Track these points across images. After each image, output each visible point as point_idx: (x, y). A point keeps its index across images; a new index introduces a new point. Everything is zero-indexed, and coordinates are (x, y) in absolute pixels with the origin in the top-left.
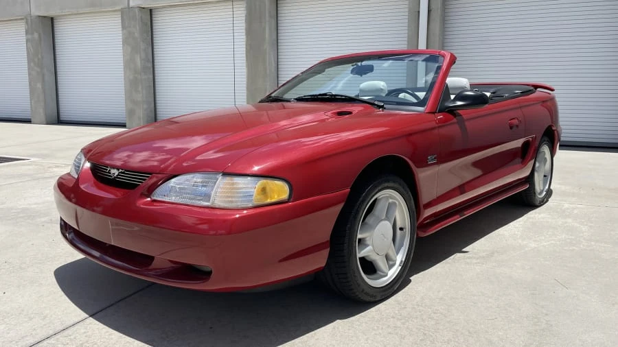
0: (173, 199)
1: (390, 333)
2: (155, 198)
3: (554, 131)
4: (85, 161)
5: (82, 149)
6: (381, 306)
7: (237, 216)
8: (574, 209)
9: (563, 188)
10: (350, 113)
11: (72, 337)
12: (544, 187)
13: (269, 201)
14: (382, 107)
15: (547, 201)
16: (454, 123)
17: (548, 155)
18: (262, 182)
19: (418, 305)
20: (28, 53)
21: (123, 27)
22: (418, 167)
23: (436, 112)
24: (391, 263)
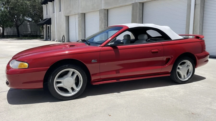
13: (22, 68)
14: (89, 44)
16: (112, 50)
23: (104, 46)
24: (75, 91)
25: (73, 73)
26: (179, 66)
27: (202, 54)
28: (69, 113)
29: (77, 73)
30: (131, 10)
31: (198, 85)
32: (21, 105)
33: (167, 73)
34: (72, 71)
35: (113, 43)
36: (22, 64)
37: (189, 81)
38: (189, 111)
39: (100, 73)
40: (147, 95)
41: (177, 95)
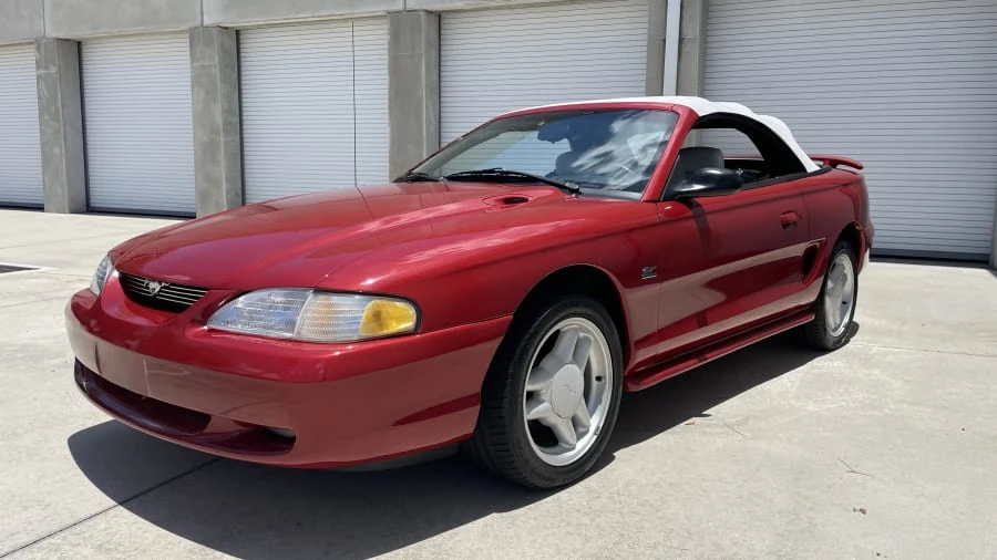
0: (239, 328)
1: (569, 533)
2: (213, 326)
3: (859, 232)
4: (112, 270)
5: (110, 252)
6: (563, 494)
7: (337, 353)
8: (886, 354)
9: (877, 322)
10: (525, 200)
11: (86, 535)
12: (842, 320)
13: (386, 331)
14: (577, 191)
15: (847, 341)
16: (689, 217)
17: (849, 270)
18: (374, 303)
19: (618, 494)
20: (40, 98)
21: (193, 59)
22: (626, 286)
23: (659, 200)
24: (585, 429)
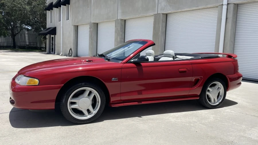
10: (92, 61)
13: (32, 85)
14: (109, 60)
23: (126, 63)
24: (91, 113)
25: (90, 93)
26: (209, 89)
27: (235, 76)
28: (86, 138)
29: (95, 92)
30: (153, 22)
31: (229, 111)
32: (28, 129)
33: (196, 96)
34: (89, 90)
35: (136, 60)
36: (31, 81)
37: (220, 105)
38: (221, 139)
39: (121, 93)
40: (173, 120)
41: (206, 121)
